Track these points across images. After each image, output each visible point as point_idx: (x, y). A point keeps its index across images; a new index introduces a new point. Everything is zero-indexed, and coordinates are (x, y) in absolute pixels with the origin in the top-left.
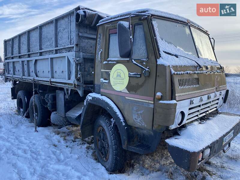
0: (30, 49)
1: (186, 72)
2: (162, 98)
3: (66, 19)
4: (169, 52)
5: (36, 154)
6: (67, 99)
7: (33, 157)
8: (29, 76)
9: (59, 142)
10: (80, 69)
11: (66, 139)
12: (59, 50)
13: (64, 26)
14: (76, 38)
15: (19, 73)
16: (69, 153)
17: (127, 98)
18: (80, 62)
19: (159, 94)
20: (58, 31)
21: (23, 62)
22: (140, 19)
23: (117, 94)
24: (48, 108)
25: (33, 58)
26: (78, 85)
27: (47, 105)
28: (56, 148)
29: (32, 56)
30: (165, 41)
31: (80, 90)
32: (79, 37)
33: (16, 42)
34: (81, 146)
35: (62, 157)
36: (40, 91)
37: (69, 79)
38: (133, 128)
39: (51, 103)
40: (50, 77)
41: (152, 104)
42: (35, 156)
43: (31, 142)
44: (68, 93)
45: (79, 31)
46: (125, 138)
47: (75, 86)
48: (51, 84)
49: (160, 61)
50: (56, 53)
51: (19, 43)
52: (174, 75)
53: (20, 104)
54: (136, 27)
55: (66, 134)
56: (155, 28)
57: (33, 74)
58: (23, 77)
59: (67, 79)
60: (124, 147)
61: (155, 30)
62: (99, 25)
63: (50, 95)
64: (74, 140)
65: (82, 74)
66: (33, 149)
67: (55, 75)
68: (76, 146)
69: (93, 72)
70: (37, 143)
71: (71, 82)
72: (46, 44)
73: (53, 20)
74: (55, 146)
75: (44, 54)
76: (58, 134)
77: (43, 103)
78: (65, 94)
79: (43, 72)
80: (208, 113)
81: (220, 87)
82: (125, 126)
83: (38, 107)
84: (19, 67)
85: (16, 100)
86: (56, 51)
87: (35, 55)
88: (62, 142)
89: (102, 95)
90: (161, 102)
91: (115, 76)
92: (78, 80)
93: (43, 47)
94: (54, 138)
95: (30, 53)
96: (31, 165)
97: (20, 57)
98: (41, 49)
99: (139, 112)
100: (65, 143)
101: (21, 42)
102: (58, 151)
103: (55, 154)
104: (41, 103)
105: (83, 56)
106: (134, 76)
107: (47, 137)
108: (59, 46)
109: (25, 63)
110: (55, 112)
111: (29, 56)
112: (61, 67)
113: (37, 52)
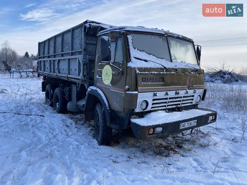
0: (56, 51)
1: (150, 73)
2: (128, 90)
3: (79, 30)
4: (139, 58)
5: (52, 130)
6: (78, 91)
7: (50, 132)
8: (54, 72)
9: (71, 124)
10: (86, 68)
11: (77, 123)
12: (74, 52)
13: (78, 35)
14: (84, 45)
15: (48, 70)
16: (76, 131)
17: (111, 90)
18: (86, 62)
19: (127, 87)
20: (74, 38)
21: (50, 61)
22: (120, 34)
23: (105, 87)
24: (66, 98)
25: (57, 59)
26: (84, 80)
27: (65, 96)
28: (68, 128)
29: (57, 56)
30: (138, 50)
31: (86, 84)
32: (87, 44)
33: (47, 44)
34: (87, 128)
35: (70, 133)
36: (61, 85)
37: (79, 75)
38: (116, 112)
39: (68, 95)
40: (67, 74)
41: (124, 94)
42: (52, 131)
43: (51, 123)
44: (79, 87)
45: (87, 39)
46: (108, 118)
47: (82, 81)
48: (68, 79)
49: (130, 64)
50: (72, 55)
51: (49, 46)
52: (138, 74)
53: (47, 95)
54: (118, 38)
55: (78, 120)
56: (129, 40)
57: (57, 71)
58: (50, 73)
59: (78, 75)
60: (108, 124)
61: (129, 42)
62: (98, 36)
63: (67, 88)
64: (83, 124)
65: (87, 72)
66: (51, 127)
67: (71, 72)
68: (83, 128)
69: (93, 71)
70: (55, 123)
71: (80, 77)
72: (66, 48)
73: (70, 30)
74: (67, 126)
75: (64, 55)
76: (72, 119)
77: (63, 94)
78: (77, 87)
79: (63, 69)
80: (179, 106)
81: (193, 86)
82: (109, 110)
83: (59, 97)
84: (47, 65)
85: (45, 92)
86: (72, 53)
87: (58, 56)
88: (74, 124)
89: (97, 88)
90: (127, 92)
91: (105, 74)
92: (84, 76)
93: (64, 50)
94: (68, 121)
95: (55, 54)
96: (48, 135)
97: (49, 57)
98: (62, 51)
99: (117, 100)
100: (75, 125)
101: (50, 45)
102: (68, 130)
103: (65, 131)
104: (61, 94)
105: (89, 58)
106: (115, 74)
107: (63, 120)
108: (74, 49)
109: (52, 62)
110: (70, 102)
111: (55, 56)
112: (74, 66)
113: (60, 53)
